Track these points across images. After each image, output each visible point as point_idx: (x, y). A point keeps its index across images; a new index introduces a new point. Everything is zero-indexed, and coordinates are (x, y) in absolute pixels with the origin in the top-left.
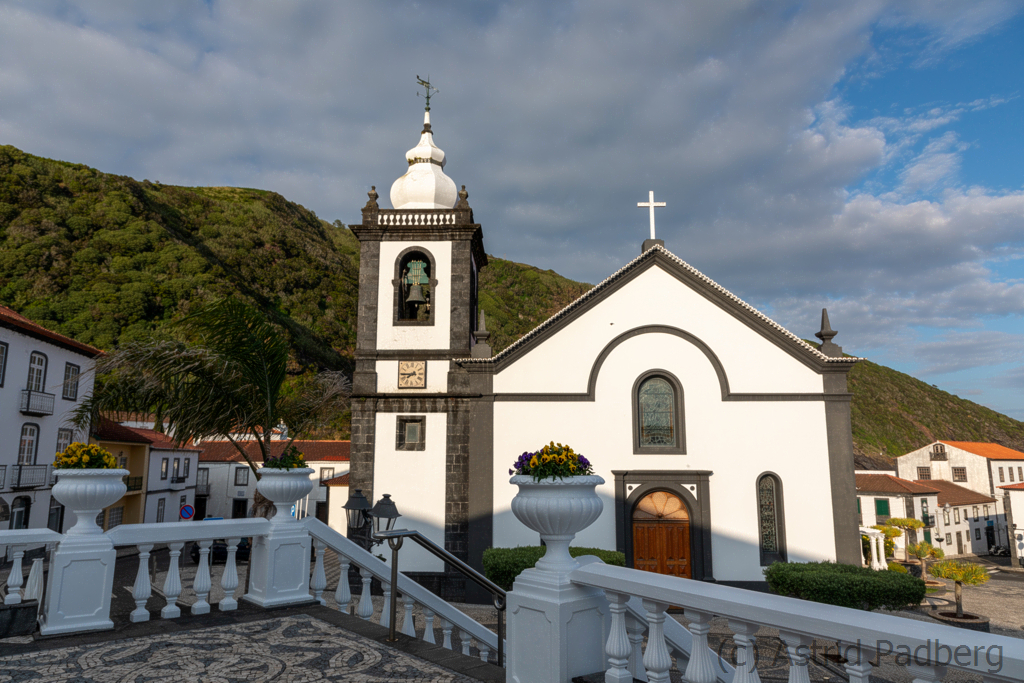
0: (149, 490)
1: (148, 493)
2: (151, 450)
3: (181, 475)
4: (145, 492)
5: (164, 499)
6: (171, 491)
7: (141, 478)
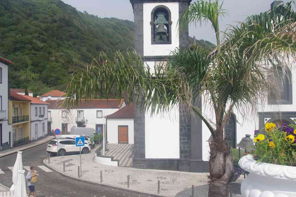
0: (32, 120)
1: (32, 122)
2: (31, 104)
3: (42, 114)
4: (30, 121)
5: (37, 124)
6: (39, 121)
7: (28, 116)
